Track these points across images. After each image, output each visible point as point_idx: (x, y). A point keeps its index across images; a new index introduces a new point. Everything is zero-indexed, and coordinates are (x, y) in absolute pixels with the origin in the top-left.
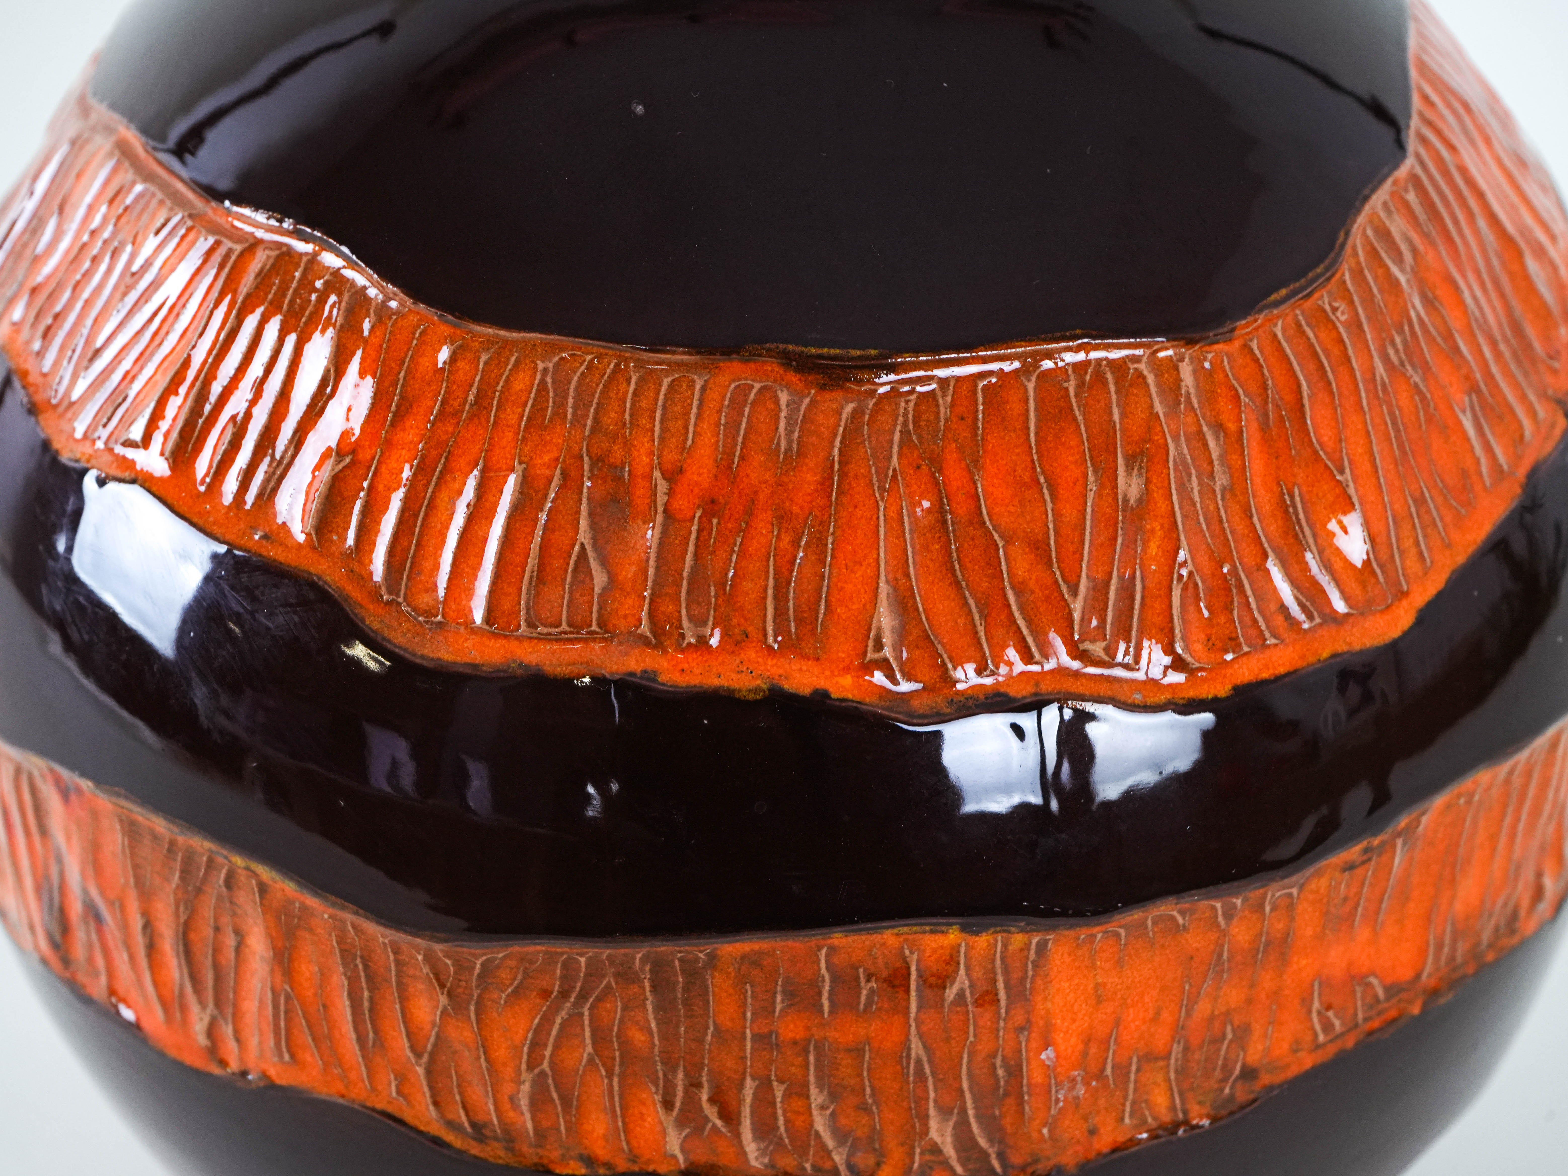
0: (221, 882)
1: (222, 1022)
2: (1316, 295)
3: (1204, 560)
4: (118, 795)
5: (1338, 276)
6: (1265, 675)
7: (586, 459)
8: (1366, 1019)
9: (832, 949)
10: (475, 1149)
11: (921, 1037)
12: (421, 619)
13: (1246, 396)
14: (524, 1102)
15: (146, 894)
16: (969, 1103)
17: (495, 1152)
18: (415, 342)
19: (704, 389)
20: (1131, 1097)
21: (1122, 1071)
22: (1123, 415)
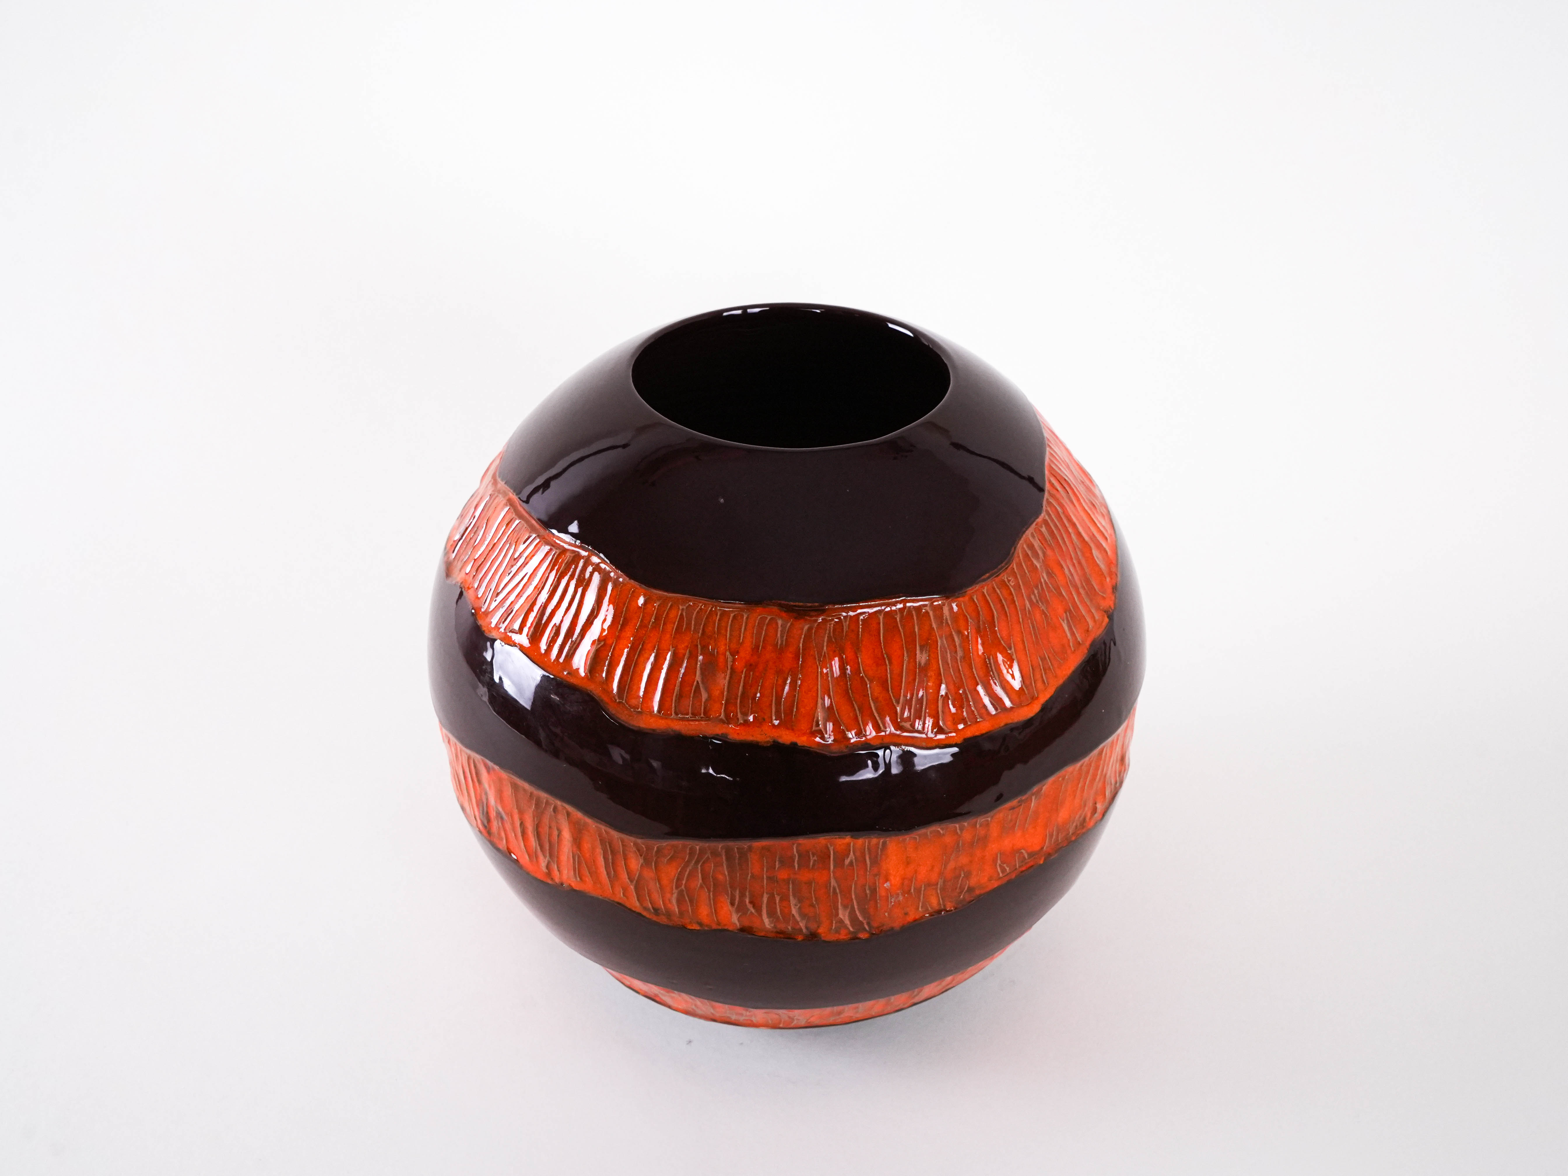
0: (552, 810)
1: (552, 863)
2: (1002, 575)
3: (952, 687)
4: (510, 773)
5: (1011, 566)
6: (977, 734)
7: (699, 646)
8: (1020, 867)
9: (799, 845)
10: (655, 918)
11: (835, 878)
12: (632, 710)
13: (971, 619)
14: (674, 901)
15: (521, 813)
16: (855, 903)
17: (663, 920)
18: (630, 596)
19: (747, 618)
20: (922, 900)
21: (918, 891)
22: (919, 629)
